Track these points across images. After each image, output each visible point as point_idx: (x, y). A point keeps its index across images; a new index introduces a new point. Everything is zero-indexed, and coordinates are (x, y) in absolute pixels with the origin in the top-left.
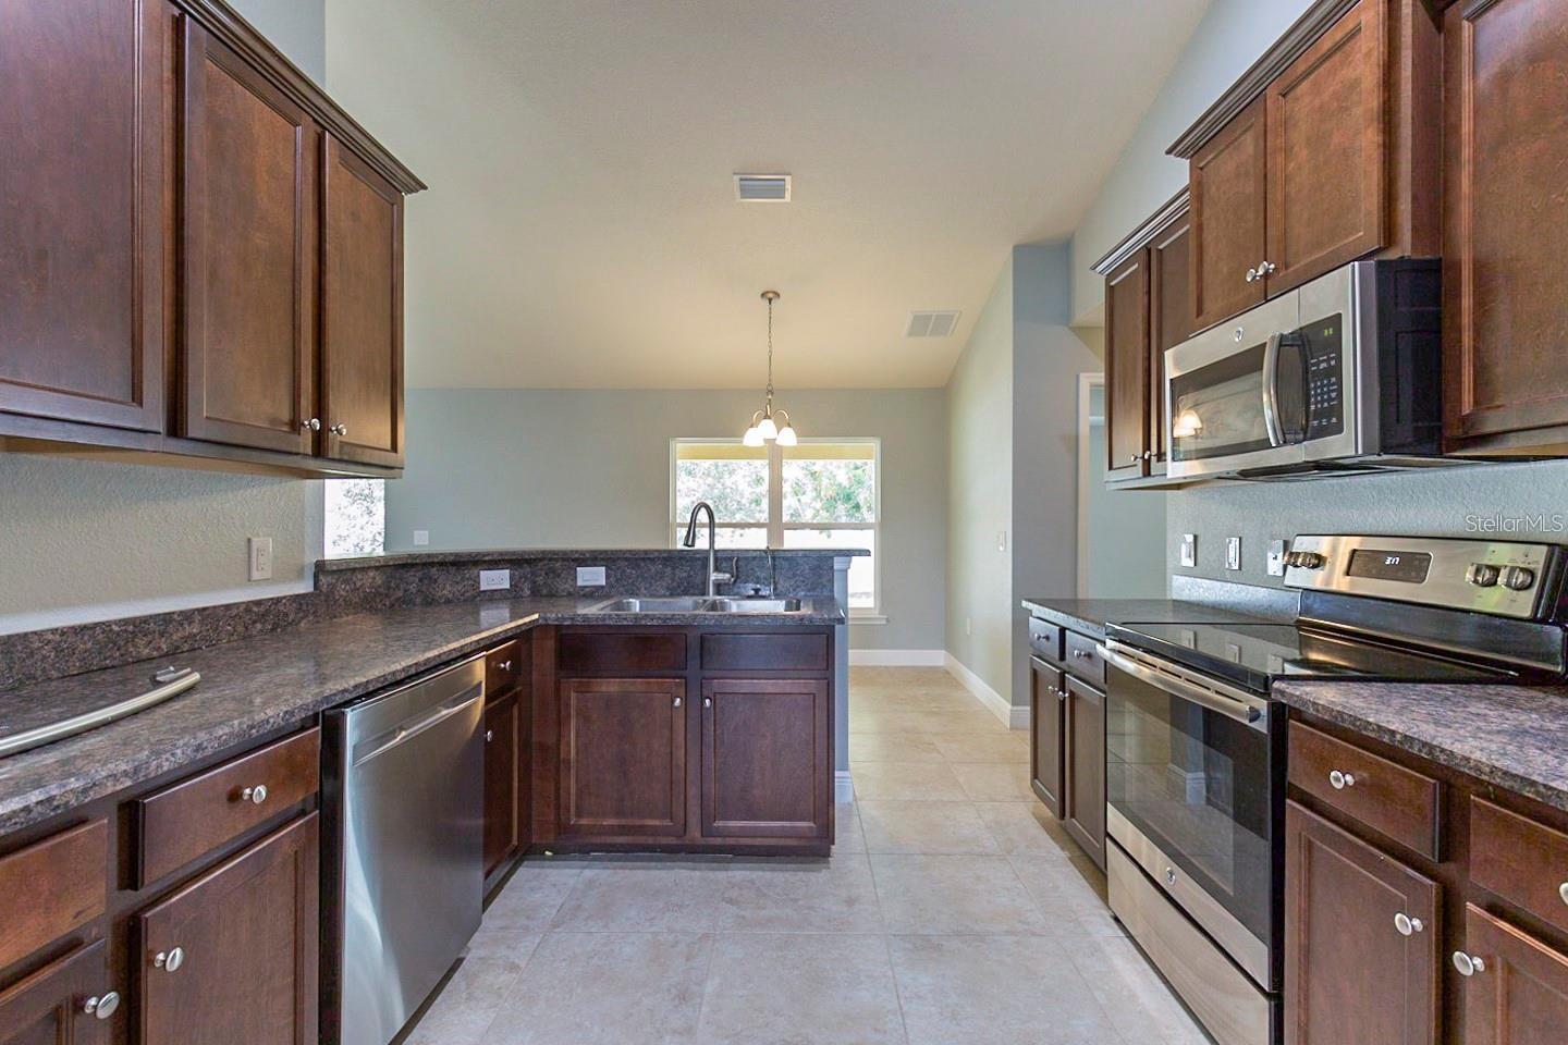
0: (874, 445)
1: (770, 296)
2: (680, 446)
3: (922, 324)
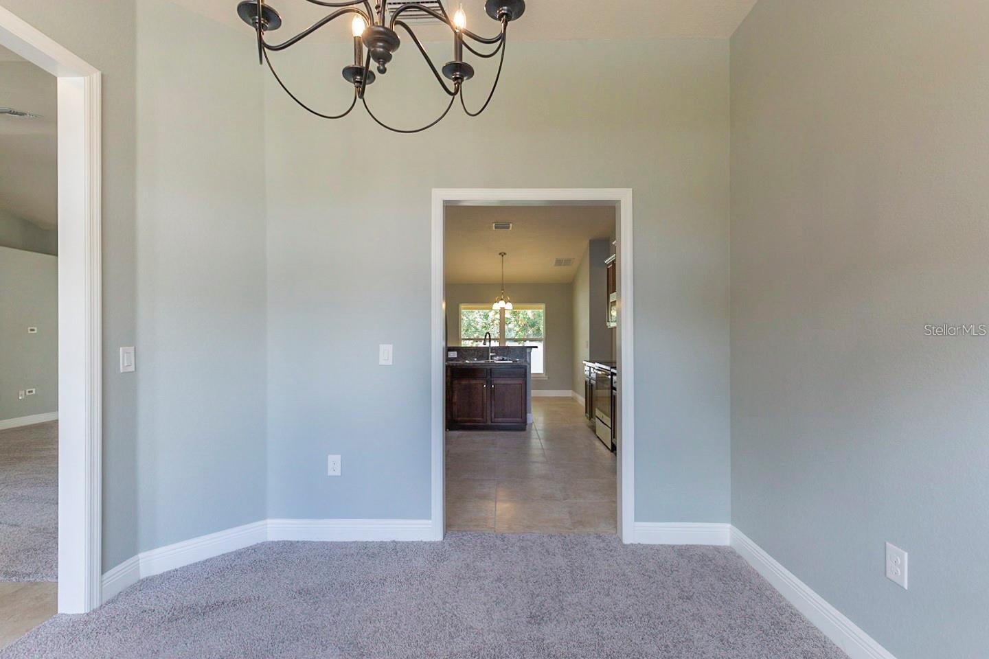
0: (543, 306)
1: (503, 254)
2: (462, 306)
3: (559, 262)
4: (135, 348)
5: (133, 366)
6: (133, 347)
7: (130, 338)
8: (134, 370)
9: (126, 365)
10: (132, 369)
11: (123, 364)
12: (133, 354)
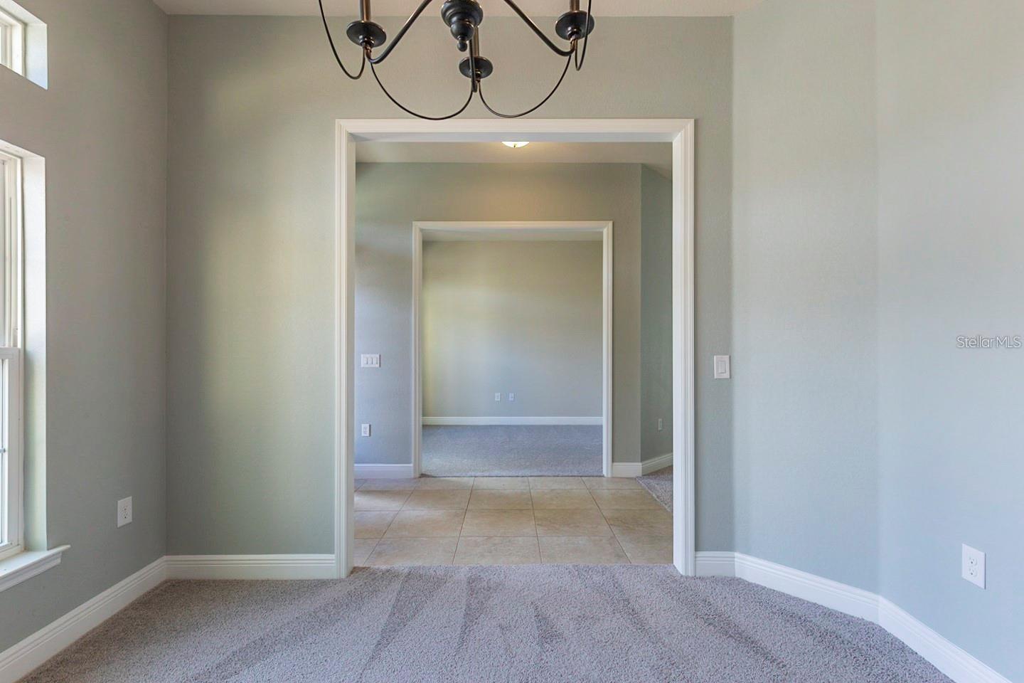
4: (730, 357)
5: (728, 373)
6: (728, 356)
7: (726, 347)
8: (729, 377)
9: (720, 371)
10: (727, 375)
11: (717, 371)
12: (728, 365)
